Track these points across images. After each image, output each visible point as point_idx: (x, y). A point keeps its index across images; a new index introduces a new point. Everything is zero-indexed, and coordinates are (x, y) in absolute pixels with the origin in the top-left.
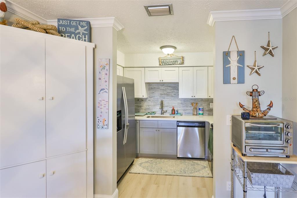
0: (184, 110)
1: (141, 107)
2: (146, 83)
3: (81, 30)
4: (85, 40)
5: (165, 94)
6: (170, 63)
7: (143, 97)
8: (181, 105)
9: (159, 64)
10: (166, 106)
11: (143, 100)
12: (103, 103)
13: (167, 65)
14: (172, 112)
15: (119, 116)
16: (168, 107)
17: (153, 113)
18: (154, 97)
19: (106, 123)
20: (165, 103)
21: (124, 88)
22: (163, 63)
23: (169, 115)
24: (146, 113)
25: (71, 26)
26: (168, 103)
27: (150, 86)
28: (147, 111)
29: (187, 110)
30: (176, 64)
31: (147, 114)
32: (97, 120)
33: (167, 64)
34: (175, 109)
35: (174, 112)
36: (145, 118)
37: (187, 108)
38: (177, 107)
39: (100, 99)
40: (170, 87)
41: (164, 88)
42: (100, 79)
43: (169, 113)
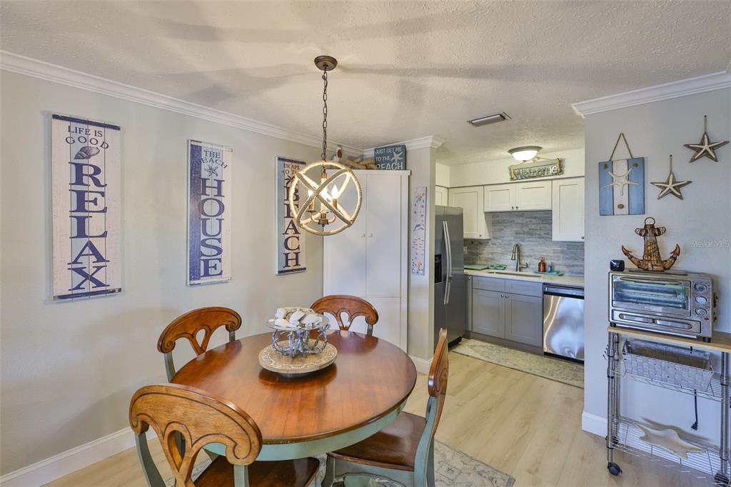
0: (568, 266)
1: (477, 254)
2: (485, 213)
3: (396, 157)
4: (400, 169)
5: (524, 233)
6: (532, 175)
7: (481, 238)
8: (561, 255)
9: (509, 177)
10: (527, 256)
11: (481, 243)
12: (418, 242)
13: (526, 178)
14: (539, 268)
15: (438, 261)
16: (532, 258)
17: (500, 266)
18: (503, 237)
19: (421, 267)
20: (526, 250)
21: (445, 223)
22: (520, 175)
23: (532, 274)
24: (486, 267)
25: (386, 155)
26: (532, 250)
27: (495, 218)
28: (490, 263)
29: (576, 266)
30: (546, 174)
31: (488, 268)
32: (412, 264)
33: (527, 176)
34: (546, 261)
35: (543, 267)
36: (484, 273)
37: (576, 263)
38: (551, 259)
39: (415, 237)
40: (535, 218)
41: (524, 222)
42: (415, 212)
43: (533, 269)
